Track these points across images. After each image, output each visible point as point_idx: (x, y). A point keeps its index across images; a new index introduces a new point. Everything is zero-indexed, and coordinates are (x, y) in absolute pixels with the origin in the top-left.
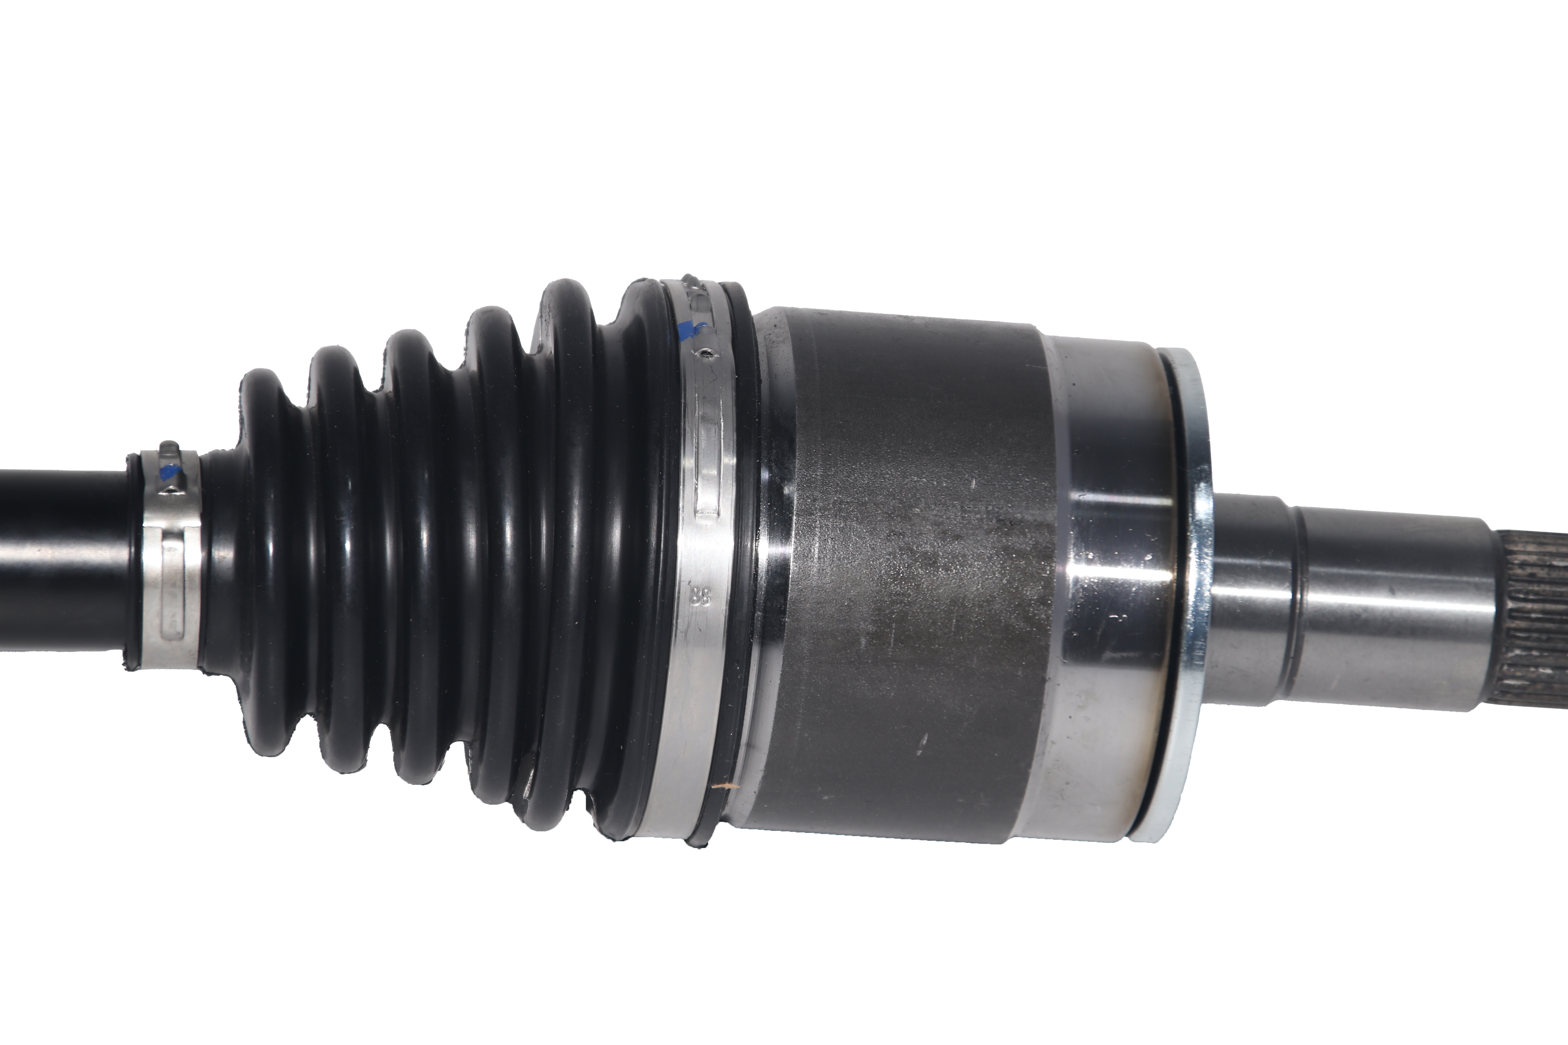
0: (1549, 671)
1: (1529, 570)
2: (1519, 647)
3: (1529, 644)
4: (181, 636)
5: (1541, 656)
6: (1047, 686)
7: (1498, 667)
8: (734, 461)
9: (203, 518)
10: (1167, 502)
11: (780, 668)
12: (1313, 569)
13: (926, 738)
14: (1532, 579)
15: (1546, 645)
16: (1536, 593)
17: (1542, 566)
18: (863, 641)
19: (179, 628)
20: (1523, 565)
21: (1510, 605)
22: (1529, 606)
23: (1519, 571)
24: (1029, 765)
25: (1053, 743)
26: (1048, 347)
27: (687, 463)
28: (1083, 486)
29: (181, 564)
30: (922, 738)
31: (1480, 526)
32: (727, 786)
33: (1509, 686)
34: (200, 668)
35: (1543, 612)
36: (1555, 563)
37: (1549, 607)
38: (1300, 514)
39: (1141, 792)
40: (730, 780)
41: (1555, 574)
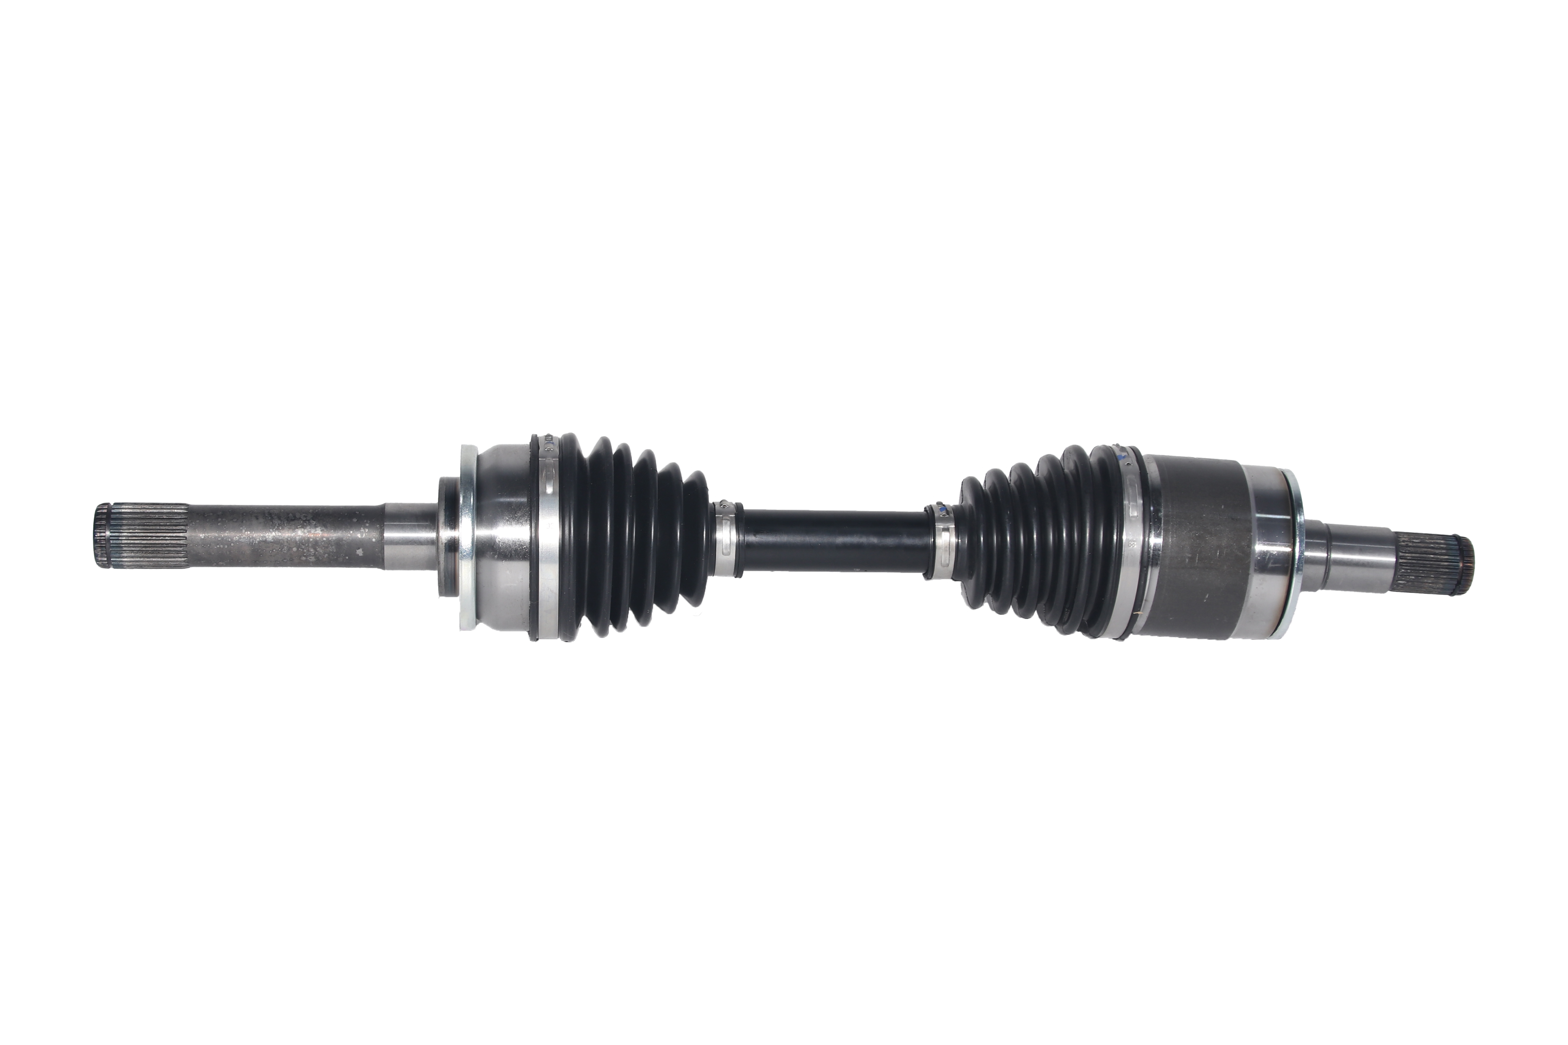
0: (1413, 578)
1: (1406, 543)
2: (1403, 569)
3: (1407, 568)
4: (948, 565)
5: (1411, 572)
6: (1250, 576)
7: (1396, 576)
8: (1142, 502)
9: (955, 525)
10: (1288, 517)
11: (1158, 573)
12: (1333, 543)
13: (1208, 595)
14: (1407, 546)
15: (1413, 568)
16: (1409, 551)
17: (1410, 542)
18: (1187, 560)
19: (947, 562)
20: (1404, 541)
21: (1401, 554)
22: (1407, 555)
23: (1403, 543)
24: (1242, 606)
25: (1251, 597)
26: (1244, 469)
27: (1126, 502)
28: (1259, 513)
29: (948, 541)
30: (1206, 595)
31: (1388, 530)
32: (1139, 613)
33: (1400, 583)
34: (952, 578)
35: (1411, 557)
36: (1414, 541)
37: (1413, 555)
38: (1327, 526)
39: (1279, 616)
40: (1139, 611)
41: (1414, 544)
